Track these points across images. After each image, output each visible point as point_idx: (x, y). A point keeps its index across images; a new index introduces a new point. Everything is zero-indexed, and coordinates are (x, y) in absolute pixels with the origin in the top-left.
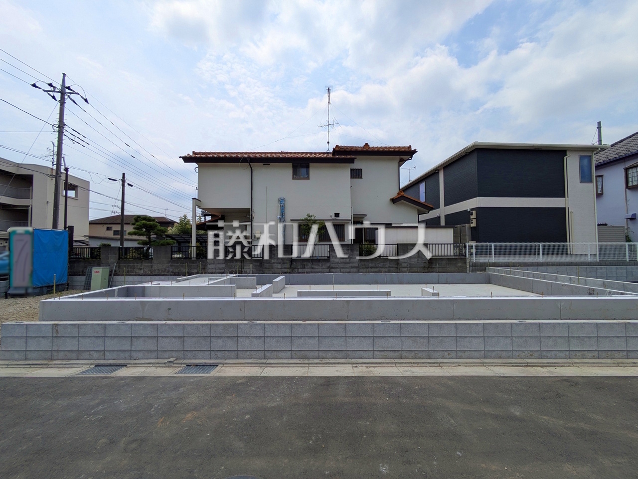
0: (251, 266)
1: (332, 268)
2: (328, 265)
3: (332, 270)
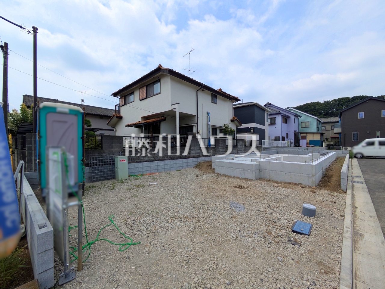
0: (211, 150)
1: (238, 151)
2: (237, 149)
3: (238, 152)
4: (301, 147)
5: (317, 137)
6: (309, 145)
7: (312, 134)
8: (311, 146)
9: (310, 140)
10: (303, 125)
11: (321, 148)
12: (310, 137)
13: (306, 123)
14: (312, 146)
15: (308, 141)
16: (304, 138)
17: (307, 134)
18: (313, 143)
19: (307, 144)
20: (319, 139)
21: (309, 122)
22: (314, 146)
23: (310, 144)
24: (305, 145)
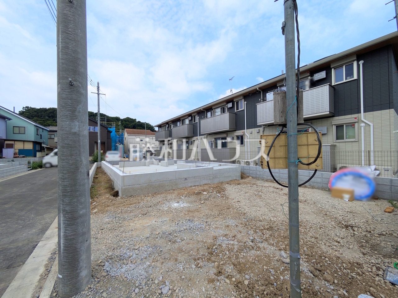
4: (4, 158)
5: (29, 146)
6: (18, 156)
7: (23, 142)
8: (20, 156)
9: (19, 150)
10: (17, 130)
11: (33, 158)
12: (19, 146)
13: (20, 128)
14: (22, 156)
15: (17, 151)
16: (11, 146)
17: (15, 142)
18: (23, 153)
19: (15, 154)
20: (32, 149)
21: (25, 127)
22: (23, 157)
23: (19, 154)
24: (12, 156)
